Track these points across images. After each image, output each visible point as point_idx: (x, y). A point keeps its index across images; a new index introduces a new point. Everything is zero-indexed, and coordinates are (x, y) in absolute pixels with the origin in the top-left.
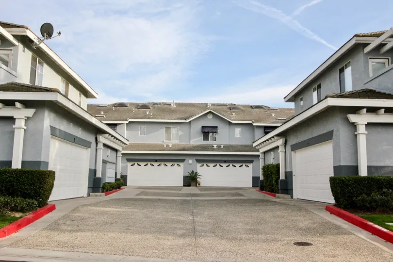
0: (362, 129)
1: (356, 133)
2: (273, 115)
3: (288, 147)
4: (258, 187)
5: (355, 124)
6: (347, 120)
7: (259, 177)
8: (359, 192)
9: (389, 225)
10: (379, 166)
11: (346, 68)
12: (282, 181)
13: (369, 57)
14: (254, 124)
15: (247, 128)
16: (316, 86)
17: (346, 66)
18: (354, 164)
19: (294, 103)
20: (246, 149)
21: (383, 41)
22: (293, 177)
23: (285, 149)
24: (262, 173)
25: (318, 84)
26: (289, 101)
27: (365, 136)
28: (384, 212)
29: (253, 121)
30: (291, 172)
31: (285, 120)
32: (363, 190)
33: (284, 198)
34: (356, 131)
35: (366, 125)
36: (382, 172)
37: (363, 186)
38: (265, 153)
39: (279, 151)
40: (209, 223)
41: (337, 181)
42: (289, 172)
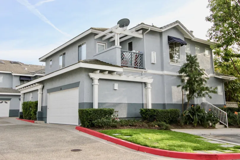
0: (96, 82)
1: (93, 84)
2: (26, 69)
3: (45, 91)
4: (18, 116)
5: (93, 79)
6: (89, 76)
7: (19, 110)
8: (95, 118)
9: (115, 135)
10: (103, 103)
11: (83, 45)
12: (39, 112)
13: (97, 41)
14: (13, 74)
15: (7, 76)
16: (62, 53)
17: (83, 44)
18: (91, 102)
19: (45, 63)
20: (7, 90)
21: (106, 34)
22: (48, 109)
23: (42, 92)
24: (22, 107)
25: (64, 52)
26: (42, 61)
27: (97, 86)
28: (108, 128)
29: (12, 72)
30: (46, 106)
31: (34, 72)
32: (97, 116)
33: (40, 123)
34: (93, 83)
35: (98, 79)
36: (104, 106)
37: (97, 114)
38: (24, 94)
39: (38, 93)
40: (4, 143)
41: (84, 111)
42: (44, 106)
